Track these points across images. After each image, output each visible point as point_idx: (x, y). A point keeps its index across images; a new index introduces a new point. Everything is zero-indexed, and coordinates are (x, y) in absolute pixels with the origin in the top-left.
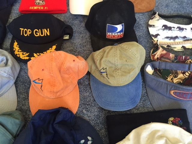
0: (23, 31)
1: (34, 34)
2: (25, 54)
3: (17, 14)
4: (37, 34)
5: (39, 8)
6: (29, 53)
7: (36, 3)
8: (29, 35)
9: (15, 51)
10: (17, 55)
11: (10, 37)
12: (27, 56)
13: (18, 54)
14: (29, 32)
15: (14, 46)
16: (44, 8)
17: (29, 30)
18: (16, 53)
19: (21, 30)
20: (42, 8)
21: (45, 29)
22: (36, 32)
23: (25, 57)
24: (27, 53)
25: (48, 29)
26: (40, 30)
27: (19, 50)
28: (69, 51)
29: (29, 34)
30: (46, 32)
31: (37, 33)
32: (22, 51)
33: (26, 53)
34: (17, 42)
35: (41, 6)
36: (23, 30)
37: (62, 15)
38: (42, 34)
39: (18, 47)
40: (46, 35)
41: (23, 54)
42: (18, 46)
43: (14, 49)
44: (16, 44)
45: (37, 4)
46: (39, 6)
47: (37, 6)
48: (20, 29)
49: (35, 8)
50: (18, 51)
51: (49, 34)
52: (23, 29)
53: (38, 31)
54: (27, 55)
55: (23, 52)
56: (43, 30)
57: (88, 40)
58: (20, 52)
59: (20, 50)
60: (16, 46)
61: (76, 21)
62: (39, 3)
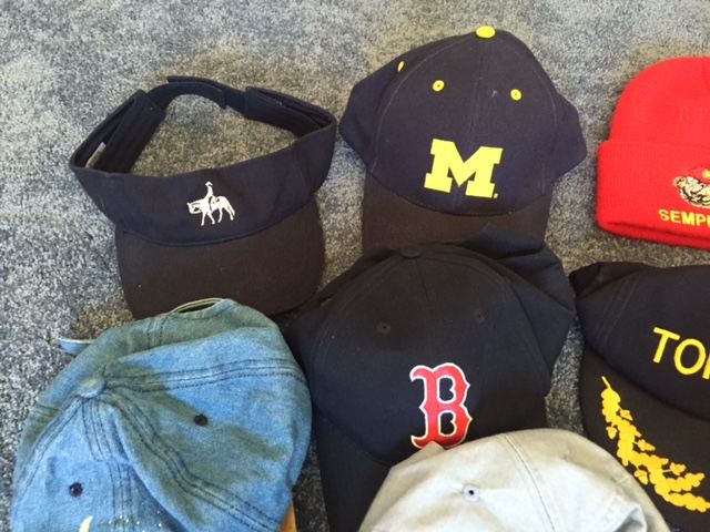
0: (672, 345)
2: (683, 475)
6: (701, 476)
10: (632, 467)
12: (695, 492)
13: (637, 465)
15: (604, 412)
18: (626, 454)
19: (660, 336)
23: (683, 492)
24: (691, 469)
27: (637, 439)
32: (659, 453)
33: (682, 468)
39: (631, 423)
41: (669, 475)
42: (626, 413)
43: (611, 432)
45: (690, 198)
46: (705, 212)
47: (696, 211)
49: (689, 219)
50: (637, 449)
54: (697, 484)
55: (665, 461)
58: (649, 453)
59: (643, 445)
60: (618, 413)
62: (702, 196)
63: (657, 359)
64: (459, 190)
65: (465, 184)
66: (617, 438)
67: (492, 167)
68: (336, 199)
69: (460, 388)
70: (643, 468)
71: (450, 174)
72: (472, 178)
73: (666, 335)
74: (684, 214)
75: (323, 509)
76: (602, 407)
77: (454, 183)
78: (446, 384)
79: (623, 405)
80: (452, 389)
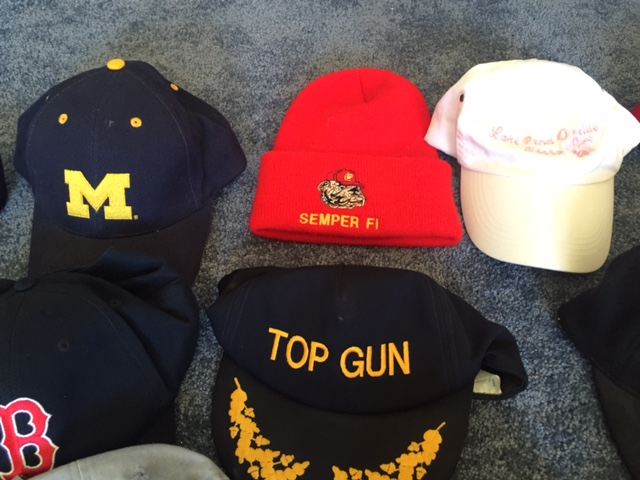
0: (284, 342)
1: (340, 369)
2: (290, 465)
3: (238, 237)
4: (352, 369)
5: (343, 219)
6: (306, 464)
7: (324, 198)
8: (311, 368)
9: (239, 443)
10: (247, 464)
11: (209, 353)
13: (251, 461)
14: (314, 354)
15: (231, 413)
16: (362, 222)
17: (315, 345)
18: (244, 452)
19: (274, 335)
20: (355, 222)
21: (392, 346)
22: (353, 357)
24: (299, 460)
25: (406, 344)
26: (369, 349)
27: (256, 435)
28: (501, 459)
29: (316, 363)
30: (397, 358)
31: (355, 363)
32: (272, 447)
33: (290, 458)
34: (243, 389)
35: (348, 213)
36: (282, 338)
37: (436, 254)
38: (376, 366)
39: (253, 420)
40: (391, 373)
41: (278, 467)
42: (250, 412)
43: (234, 432)
44: (239, 397)
45: (329, 200)
46: (340, 212)
47: (332, 212)
48: (271, 330)
49: (325, 220)
50: (254, 445)
51: (406, 369)
52: (286, 335)
53: (361, 355)
54: (302, 473)
55: (277, 454)
56: (383, 347)
57: (583, 397)
58: (264, 448)
59: (261, 441)
60: (243, 412)
61: (505, 288)
62: (340, 198)
63: (273, 357)
64: (97, 215)
65: (102, 209)
66: (238, 437)
67: (124, 191)
69: (40, 420)
70: (257, 463)
71: (85, 202)
72: (107, 203)
73: (279, 334)
74: (322, 216)
76: (229, 408)
77: (91, 209)
79: (248, 404)
80: (31, 423)
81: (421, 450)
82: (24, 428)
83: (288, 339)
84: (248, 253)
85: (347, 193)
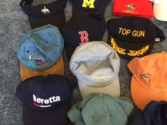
0: (122, 30)
1: (132, 34)
2: (122, 50)
3: (110, 15)
4: (134, 35)
5: (131, 12)
6: (125, 50)
7: (127, 8)
8: (127, 34)
12: (124, 52)
14: (127, 32)
16: (135, 12)
17: (128, 30)
19: (120, 29)
20: (133, 12)
21: (141, 31)
22: (135, 32)
23: (122, 52)
24: (124, 49)
25: (144, 31)
26: (138, 31)
27: (116, 45)
29: (128, 34)
30: (142, 34)
31: (135, 34)
32: (119, 47)
33: (122, 49)
35: (132, 10)
36: (121, 30)
38: (138, 35)
40: (141, 36)
41: (120, 50)
42: (115, 42)
45: (128, 8)
46: (131, 10)
47: (129, 10)
48: (119, 28)
49: (128, 11)
50: (116, 47)
51: (143, 36)
52: (122, 29)
53: (136, 32)
54: (124, 51)
55: (120, 48)
56: (140, 31)
58: (118, 47)
59: (117, 46)
62: (130, 8)
63: (119, 33)
64: (88, 7)
65: (89, 6)
66: (113, 45)
67: (93, 2)
68: (67, 11)
69: (87, 35)
70: (116, 49)
71: (86, 4)
72: (90, 4)
73: (121, 29)
74: (127, 11)
75: (67, 57)
76: (111, 41)
77: (87, 5)
78: (84, 34)
79: (114, 41)
80: (85, 35)
81: (145, 48)
82: (84, 36)
83: (123, 30)
84: (112, 17)
85: (132, 7)
